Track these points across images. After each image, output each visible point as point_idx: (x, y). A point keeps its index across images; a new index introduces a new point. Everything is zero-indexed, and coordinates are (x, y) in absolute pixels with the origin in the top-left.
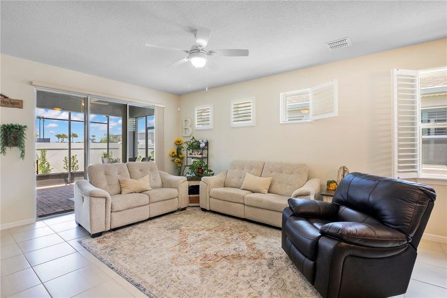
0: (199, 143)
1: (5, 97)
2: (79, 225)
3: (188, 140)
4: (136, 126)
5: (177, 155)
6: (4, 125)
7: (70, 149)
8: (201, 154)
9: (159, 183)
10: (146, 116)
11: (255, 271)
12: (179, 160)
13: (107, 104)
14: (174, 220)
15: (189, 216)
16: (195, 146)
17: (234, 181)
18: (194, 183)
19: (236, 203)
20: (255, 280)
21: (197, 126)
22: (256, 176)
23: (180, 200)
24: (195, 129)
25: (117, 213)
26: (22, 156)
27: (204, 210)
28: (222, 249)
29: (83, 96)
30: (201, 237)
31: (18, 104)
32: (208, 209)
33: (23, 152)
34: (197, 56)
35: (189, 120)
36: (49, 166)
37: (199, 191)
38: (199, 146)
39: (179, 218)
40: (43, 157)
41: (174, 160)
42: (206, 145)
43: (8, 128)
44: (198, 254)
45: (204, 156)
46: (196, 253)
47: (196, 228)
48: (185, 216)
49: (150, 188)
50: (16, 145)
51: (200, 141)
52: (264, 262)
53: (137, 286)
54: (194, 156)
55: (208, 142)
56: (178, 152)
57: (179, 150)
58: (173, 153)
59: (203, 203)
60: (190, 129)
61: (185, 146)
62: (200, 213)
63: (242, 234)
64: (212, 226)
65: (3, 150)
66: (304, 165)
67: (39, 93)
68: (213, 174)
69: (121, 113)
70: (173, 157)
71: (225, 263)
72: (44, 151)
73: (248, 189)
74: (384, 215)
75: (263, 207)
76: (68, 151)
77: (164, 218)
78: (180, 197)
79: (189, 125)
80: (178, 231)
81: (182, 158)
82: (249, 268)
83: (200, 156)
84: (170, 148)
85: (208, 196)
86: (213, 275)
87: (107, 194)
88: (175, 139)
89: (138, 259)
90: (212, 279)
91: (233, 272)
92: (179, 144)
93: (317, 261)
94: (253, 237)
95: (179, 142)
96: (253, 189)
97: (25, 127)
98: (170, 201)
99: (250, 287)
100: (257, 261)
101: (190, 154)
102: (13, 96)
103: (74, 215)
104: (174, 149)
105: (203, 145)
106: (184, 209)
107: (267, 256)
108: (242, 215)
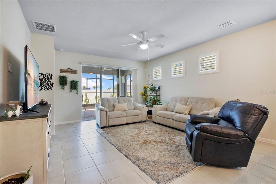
0: (155, 87)
1: (72, 70)
2: (97, 124)
3: (149, 86)
4: (126, 81)
5: (145, 94)
6: (71, 81)
7: (97, 93)
8: (156, 94)
9: (133, 108)
10: (130, 75)
11: (167, 148)
12: (145, 97)
13: (111, 70)
14: (138, 126)
15: (146, 125)
16: (153, 89)
17: (171, 108)
18: (150, 109)
19: (169, 119)
20: (165, 151)
21: (154, 78)
22: (183, 105)
23: (142, 116)
24: (153, 80)
25: (111, 119)
26: (77, 93)
27: (155, 123)
28: (155, 139)
29: (99, 67)
30: (147, 133)
31: (76, 72)
32: (156, 122)
33: (77, 92)
34: (143, 44)
35: (150, 75)
36: (88, 101)
37: (152, 112)
38: (155, 89)
39: (140, 125)
40: (86, 96)
41: (142, 97)
42: (159, 89)
43: (72, 82)
44: (143, 139)
45: (158, 94)
46: (142, 138)
47: (147, 130)
48: (144, 125)
49: (127, 109)
50: (75, 89)
51: (155, 86)
52: (174, 146)
53: (113, 145)
54: (152, 95)
55: (160, 87)
56: (145, 93)
57: (145, 92)
58: (142, 93)
59: (154, 119)
60: (151, 80)
61: (148, 89)
62: (152, 124)
63: (170, 134)
64: (155, 129)
65: (71, 91)
66: (212, 98)
67: (83, 67)
68: (161, 104)
69: (116, 73)
70: (142, 95)
71: (154, 143)
72: (86, 93)
73: (178, 112)
74: (235, 122)
75: (182, 121)
76: (96, 94)
77: (133, 124)
78: (142, 115)
79: (150, 78)
80: (138, 130)
81: (147, 96)
82: (164, 147)
83: (156, 95)
84: (141, 91)
85: (156, 116)
86: (146, 147)
87: (107, 110)
88: (144, 86)
89: (117, 137)
90: (145, 148)
91: (157, 147)
92: (145, 88)
93: (192, 143)
94: (175, 136)
95: (145, 87)
96: (180, 112)
97: (78, 81)
98: (137, 116)
99: (161, 153)
100: (170, 145)
101: (151, 94)
102: (74, 69)
103: (95, 121)
104: (142, 91)
105: (157, 89)
106: (144, 122)
107: (177, 144)
108: (172, 125)
